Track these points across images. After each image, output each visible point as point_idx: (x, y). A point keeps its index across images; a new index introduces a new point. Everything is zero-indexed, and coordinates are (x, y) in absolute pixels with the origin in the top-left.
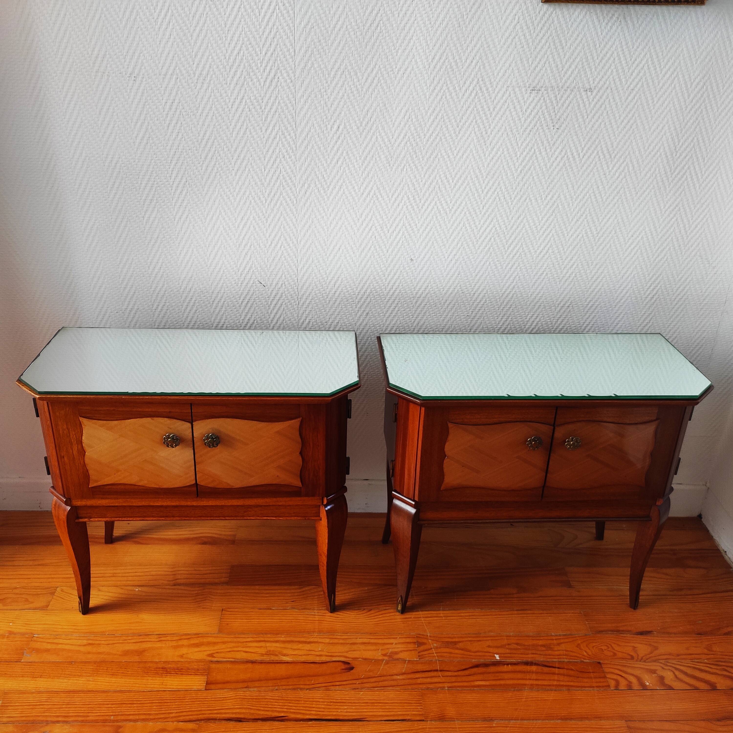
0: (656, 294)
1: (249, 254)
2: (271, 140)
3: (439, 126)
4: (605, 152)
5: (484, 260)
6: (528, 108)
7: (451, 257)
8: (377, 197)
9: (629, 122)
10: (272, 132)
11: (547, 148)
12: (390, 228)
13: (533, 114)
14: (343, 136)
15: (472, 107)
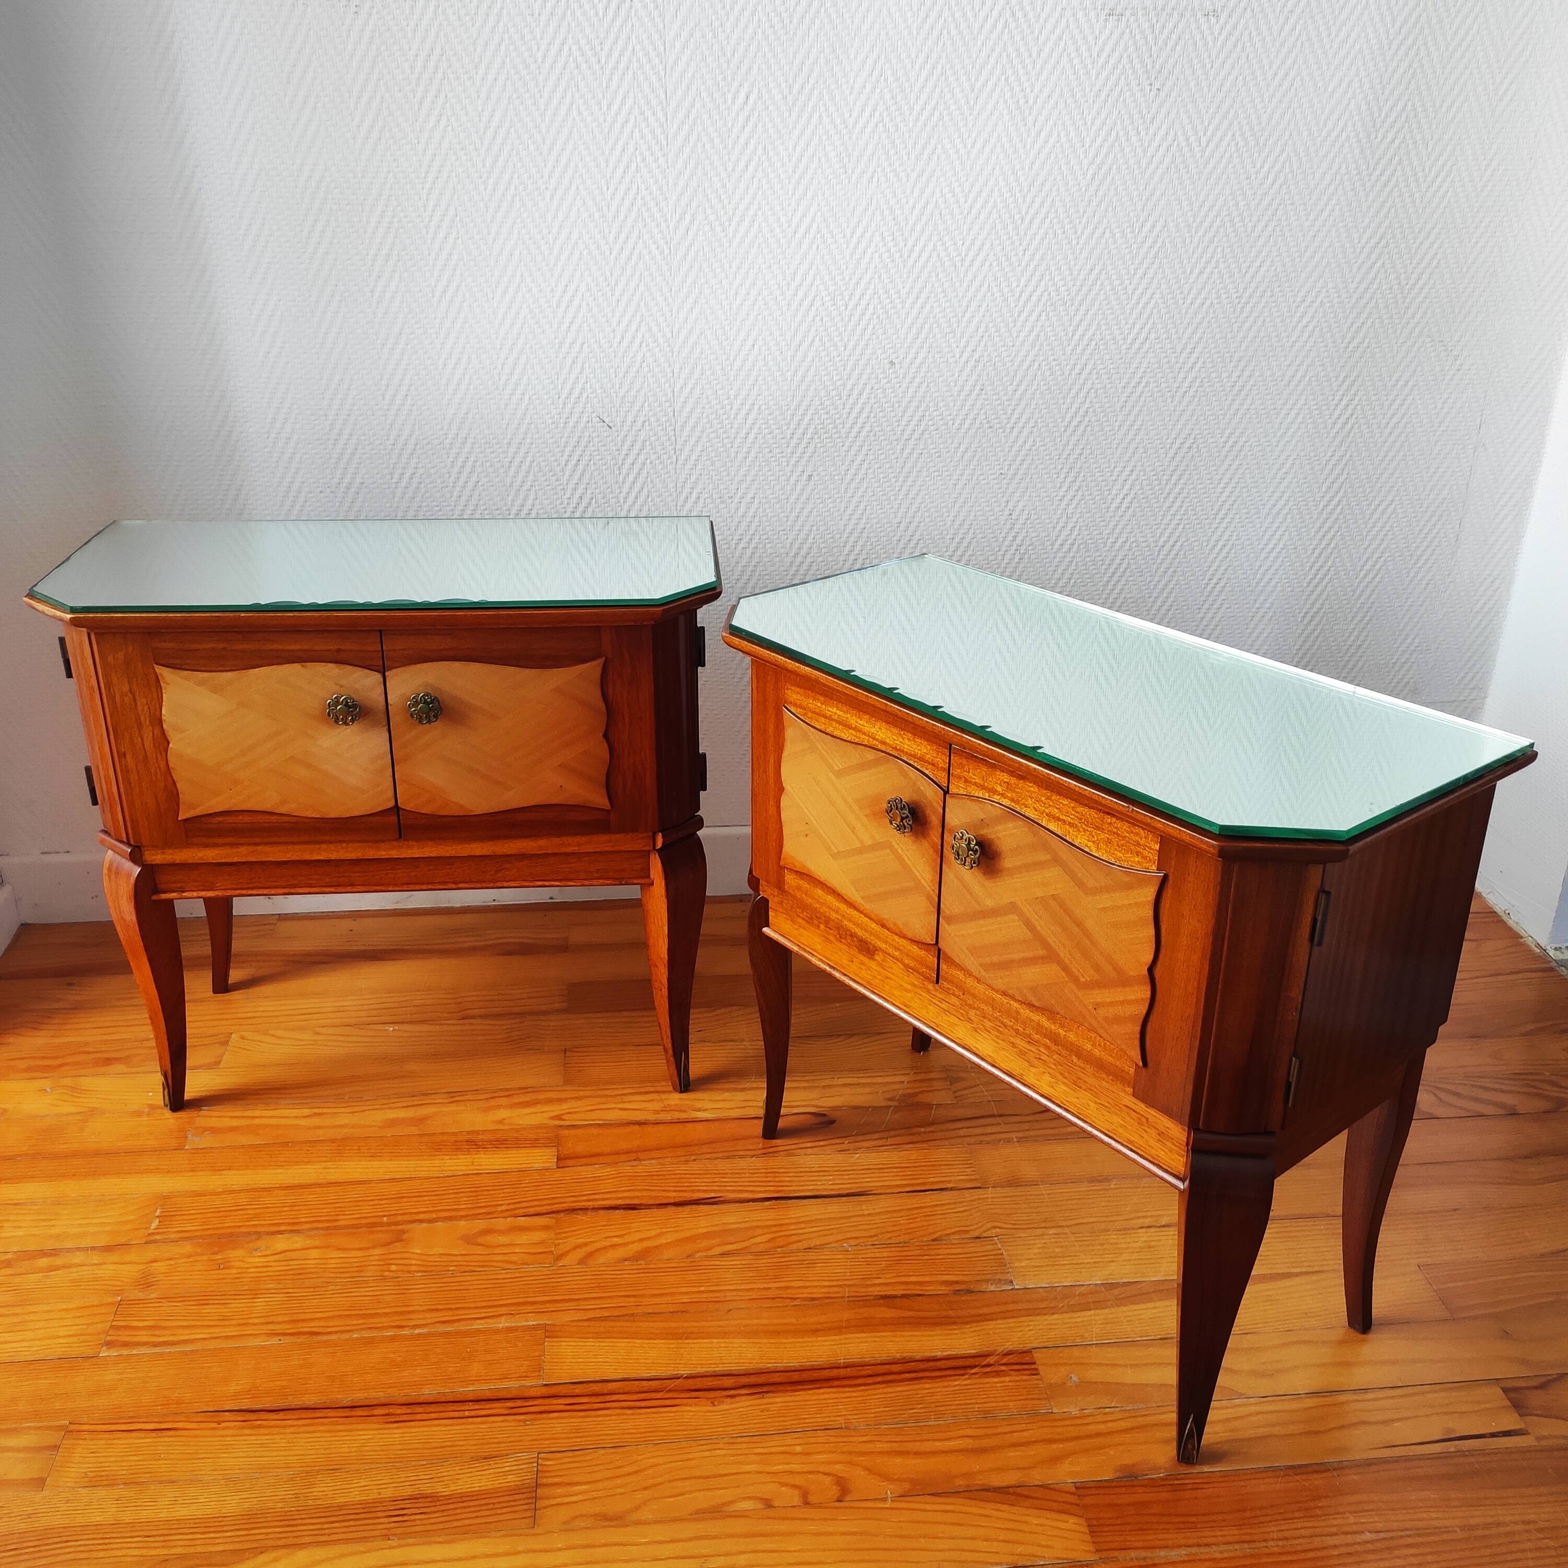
0: (1352, 415)
1: (580, 361)
2: (618, 126)
3: (938, 90)
4: (1248, 134)
5: (1029, 359)
6: (1102, 50)
7: (966, 355)
8: (823, 237)
9: (1287, 74)
10: (620, 109)
11: (1141, 128)
12: (850, 299)
13: (1112, 61)
14: (756, 114)
15: (998, 49)
